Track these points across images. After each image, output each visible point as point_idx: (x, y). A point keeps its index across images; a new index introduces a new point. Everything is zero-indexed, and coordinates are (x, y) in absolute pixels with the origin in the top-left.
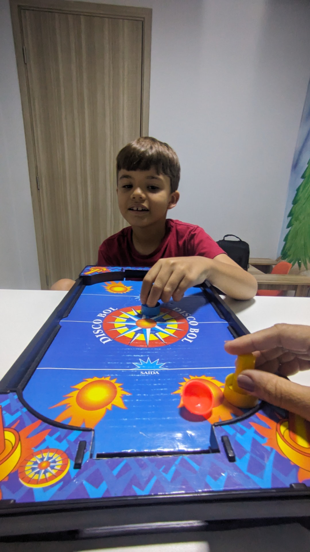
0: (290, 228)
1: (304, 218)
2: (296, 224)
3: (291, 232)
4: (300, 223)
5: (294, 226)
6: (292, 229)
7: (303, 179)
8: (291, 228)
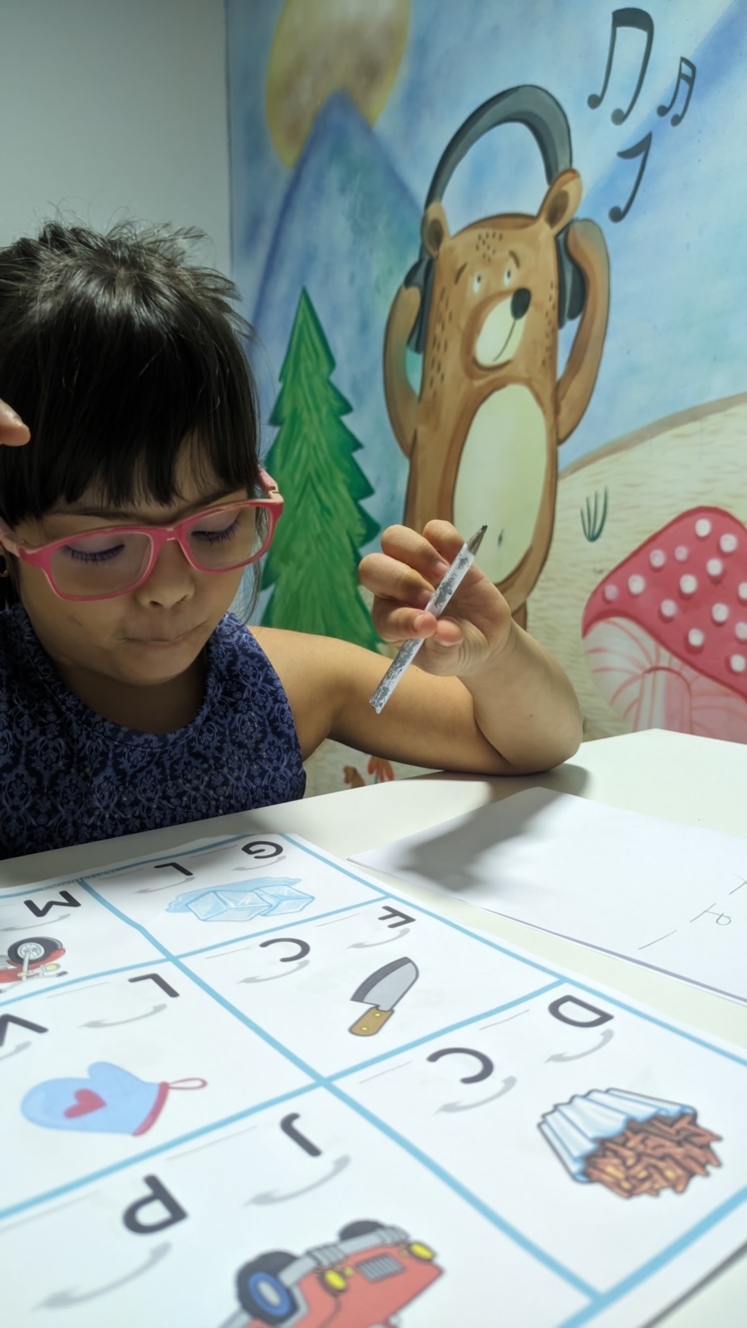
0: (270, 590)
1: (308, 552)
2: (286, 572)
3: (276, 599)
4: (299, 567)
5: (283, 580)
6: (278, 592)
7: (277, 429)
8: (275, 589)
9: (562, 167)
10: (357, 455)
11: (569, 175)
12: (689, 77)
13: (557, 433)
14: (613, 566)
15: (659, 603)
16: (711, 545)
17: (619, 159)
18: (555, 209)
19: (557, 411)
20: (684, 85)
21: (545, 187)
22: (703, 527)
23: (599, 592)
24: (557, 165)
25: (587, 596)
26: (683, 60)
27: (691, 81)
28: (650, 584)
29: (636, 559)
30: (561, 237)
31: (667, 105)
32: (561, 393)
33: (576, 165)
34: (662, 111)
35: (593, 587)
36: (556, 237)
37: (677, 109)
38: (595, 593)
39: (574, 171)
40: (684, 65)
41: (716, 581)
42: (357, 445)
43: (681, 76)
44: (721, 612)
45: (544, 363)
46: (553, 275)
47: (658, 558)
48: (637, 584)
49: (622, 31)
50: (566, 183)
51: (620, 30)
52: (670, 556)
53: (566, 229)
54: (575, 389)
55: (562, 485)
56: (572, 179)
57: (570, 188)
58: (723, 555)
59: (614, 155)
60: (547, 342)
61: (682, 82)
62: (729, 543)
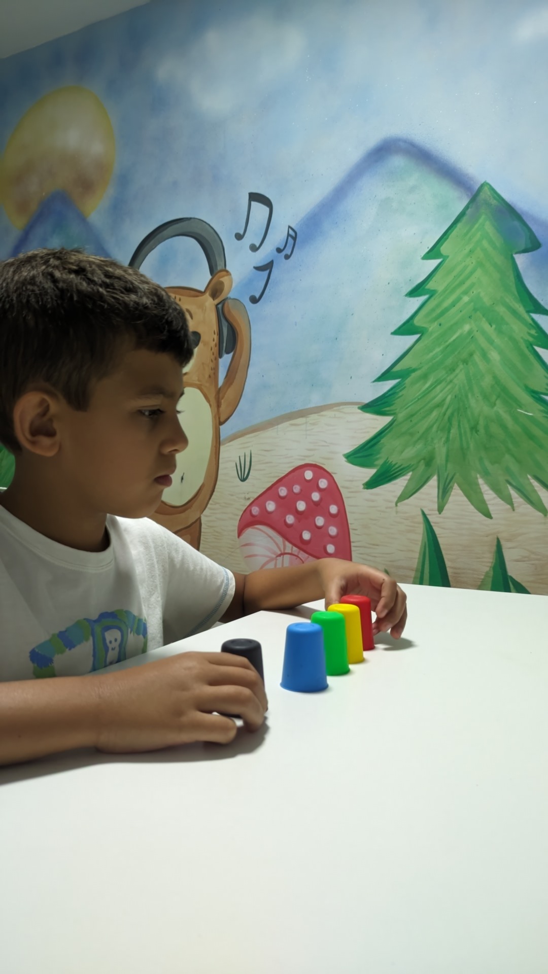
9: (219, 268)
11: (224, 273)
12: (293, 236)
13: (219, 418)
14: (256, 496)
15: (285, 517)
16: (313, 485)
17: (254, 270)
18: (215, 290)
19: (219, 406)
20: (291, 241)
21: (210, 277)
22: (309, 475)
23: (248, 510)
24: (216, 265)
25: (241, 513)
26: (289, 227)
27: (295, 239)
28: (278, 506)
29: (270, 492)
30: (220, 306)
31: (282, 248)
32: (221, 395)
33: (228, 268)
34: (279, 250)
35: (244, 508)
36: (217, 306)
37: (288, 251)
38: (245, 511)
39: (227, 272)
40: (290, 230)
41: (316, 504)
43: (289, 235)
44: (320, 521)
45: (210, 376)
46: (215, 327)
47: (283, 492)
48: (271, 506)
49: (254, 204)
50: (223, 276)
51: (253, 203)
52: (290, 490)
53: (223, 302)
54: (230, 393)
55: (222, 448)
56: (227, 275)
57: (225, 280)
58: (320, 490)
59: (252, 268)
60: (212, 365)
61: (290, 238)
62: (323, 484)
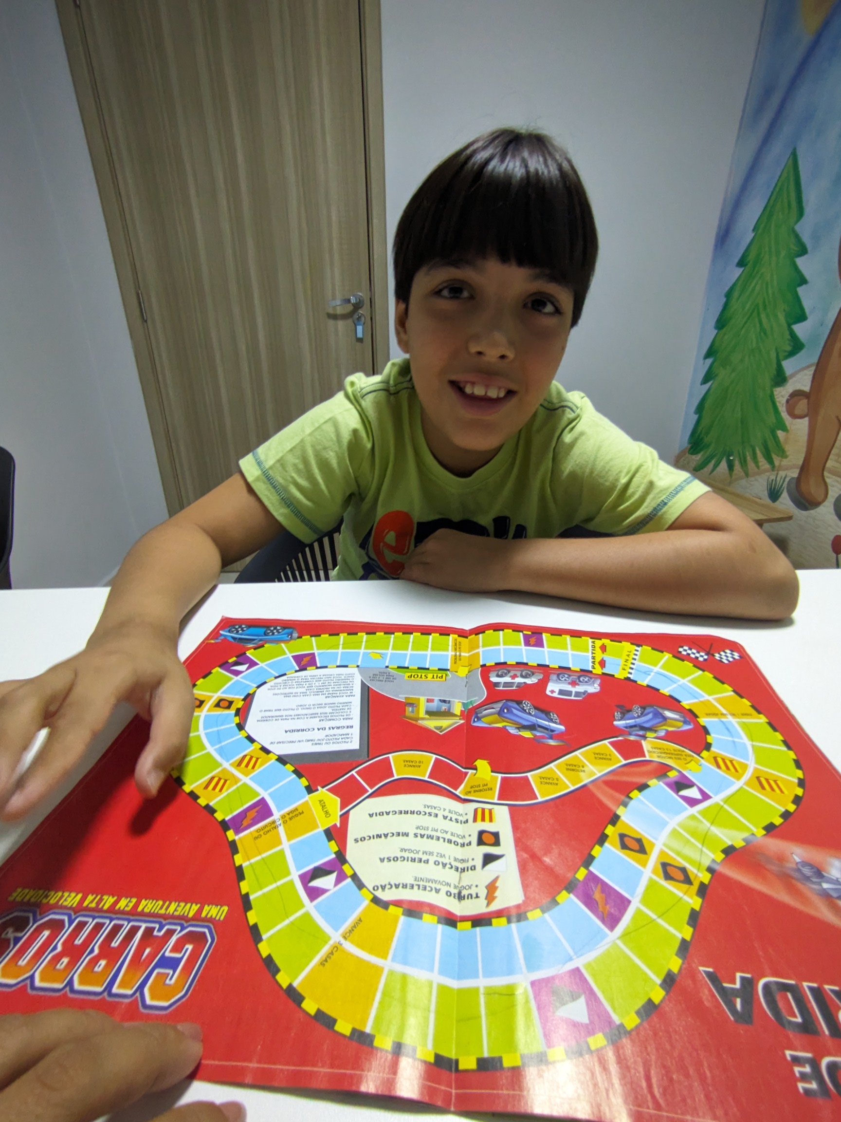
0: (710, 384)
2: (723, 374)
4: (733, 371)
5: (718, 379)
6: (714, 387)
7: (741, 269)
8: (711, 386)
10: (801, 290)
42: (803, 281)
